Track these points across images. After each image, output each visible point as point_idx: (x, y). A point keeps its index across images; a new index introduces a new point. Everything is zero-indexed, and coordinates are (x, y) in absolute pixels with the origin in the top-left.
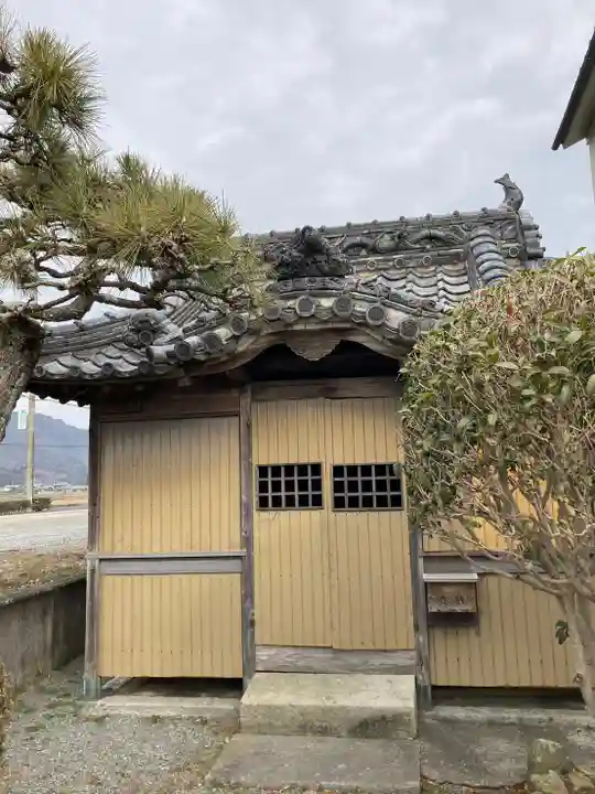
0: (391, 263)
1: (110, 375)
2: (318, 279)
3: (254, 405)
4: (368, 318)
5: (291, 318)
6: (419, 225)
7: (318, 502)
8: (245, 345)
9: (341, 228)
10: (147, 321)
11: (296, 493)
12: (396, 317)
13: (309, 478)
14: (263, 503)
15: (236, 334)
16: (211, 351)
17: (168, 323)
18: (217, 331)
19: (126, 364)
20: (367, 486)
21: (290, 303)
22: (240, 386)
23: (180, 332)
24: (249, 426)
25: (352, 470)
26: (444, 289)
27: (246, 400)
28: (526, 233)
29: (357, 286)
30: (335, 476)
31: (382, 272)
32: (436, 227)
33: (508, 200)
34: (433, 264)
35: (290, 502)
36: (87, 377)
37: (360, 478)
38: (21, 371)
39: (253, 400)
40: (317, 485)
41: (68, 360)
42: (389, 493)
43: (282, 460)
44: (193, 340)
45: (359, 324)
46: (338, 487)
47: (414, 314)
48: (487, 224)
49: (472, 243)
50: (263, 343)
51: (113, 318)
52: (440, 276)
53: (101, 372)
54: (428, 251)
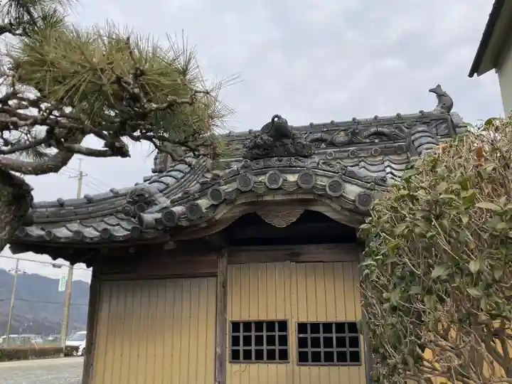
0: (346, 154)
1: (107, 238)
2: (285, 159)
3: (229, 267)
4: (327, 189)
5: (261, 190)
6: (368, 124)
7: (284, 356)
8: (221, 213)
9: (305, 127)
10: (142, 195)
11: (265, 347)
12: (352, 191)
13: (277, 333)
14: (235, 356)
15: (214, 203)
16: (192, 218)
17: (160, 197)
18: (199, 202)
19: (122, 230)
20: (328, 342)
21: (261, 178)
22: (218, 250)
23: (168, 202)
24: (224, 287)
25: (315, 327)
26: (391, 173)
27: (223, 263)
28: (457, 129)
29: (318, 164)
30: (299, 332)
31: (339, 161)
32: (383, 125)
33: (441, 105)
34: (380, 155)
35: (259, 356)
36: (88, 240)
37: (322, 335)
38: (7, 224)
39: (229, 263)
40: (284, 340)
41: (75, 226)
42: (348, 350)
43: (254, 317)
44: (178, 209)
45: (320, 195)
46: (302, 342)
47: (368, 189)
48: (424, 123)
49: (413, 138)
50: (237, 212)
51: (117, 193)
52: (387, 163)
53: (101, 236)
54: (376, 144)
